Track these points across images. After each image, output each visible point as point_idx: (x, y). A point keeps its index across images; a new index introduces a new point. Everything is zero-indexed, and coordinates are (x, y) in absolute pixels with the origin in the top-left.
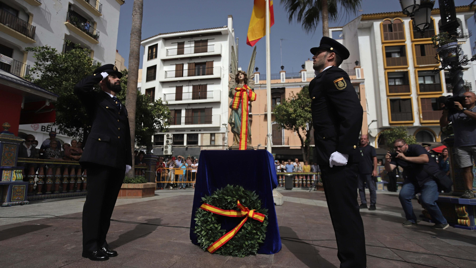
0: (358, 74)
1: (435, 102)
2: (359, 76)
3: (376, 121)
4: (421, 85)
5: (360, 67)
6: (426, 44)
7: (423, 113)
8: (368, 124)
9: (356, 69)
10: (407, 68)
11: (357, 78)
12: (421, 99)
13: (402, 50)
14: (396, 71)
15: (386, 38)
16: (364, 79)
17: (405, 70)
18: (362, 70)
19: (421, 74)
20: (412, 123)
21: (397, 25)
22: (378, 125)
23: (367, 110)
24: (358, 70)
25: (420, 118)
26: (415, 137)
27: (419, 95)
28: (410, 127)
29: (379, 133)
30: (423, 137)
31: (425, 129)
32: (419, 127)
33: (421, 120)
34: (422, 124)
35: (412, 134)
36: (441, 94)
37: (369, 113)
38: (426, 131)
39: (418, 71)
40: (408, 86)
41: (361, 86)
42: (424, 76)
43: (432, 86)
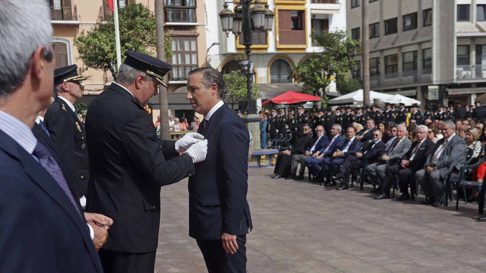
1: (296, 15)
3: (219, 44)
7: (280, 32)
12: (279, 10)
20: (266, 49)
22: (221, 49)
23: (206, 24)
25: (276, 41)
26: (269, 68)
27: (277, 4)
28: (263, 55)
29: (223, 62)
30: (279, 68)
31: (283, 57)
32: (275, 55)
33: (278, 43)
34: (278, 49)
35: (267, 64)
36: (303, 4)
37: (209, 29)
38: (283, 59)
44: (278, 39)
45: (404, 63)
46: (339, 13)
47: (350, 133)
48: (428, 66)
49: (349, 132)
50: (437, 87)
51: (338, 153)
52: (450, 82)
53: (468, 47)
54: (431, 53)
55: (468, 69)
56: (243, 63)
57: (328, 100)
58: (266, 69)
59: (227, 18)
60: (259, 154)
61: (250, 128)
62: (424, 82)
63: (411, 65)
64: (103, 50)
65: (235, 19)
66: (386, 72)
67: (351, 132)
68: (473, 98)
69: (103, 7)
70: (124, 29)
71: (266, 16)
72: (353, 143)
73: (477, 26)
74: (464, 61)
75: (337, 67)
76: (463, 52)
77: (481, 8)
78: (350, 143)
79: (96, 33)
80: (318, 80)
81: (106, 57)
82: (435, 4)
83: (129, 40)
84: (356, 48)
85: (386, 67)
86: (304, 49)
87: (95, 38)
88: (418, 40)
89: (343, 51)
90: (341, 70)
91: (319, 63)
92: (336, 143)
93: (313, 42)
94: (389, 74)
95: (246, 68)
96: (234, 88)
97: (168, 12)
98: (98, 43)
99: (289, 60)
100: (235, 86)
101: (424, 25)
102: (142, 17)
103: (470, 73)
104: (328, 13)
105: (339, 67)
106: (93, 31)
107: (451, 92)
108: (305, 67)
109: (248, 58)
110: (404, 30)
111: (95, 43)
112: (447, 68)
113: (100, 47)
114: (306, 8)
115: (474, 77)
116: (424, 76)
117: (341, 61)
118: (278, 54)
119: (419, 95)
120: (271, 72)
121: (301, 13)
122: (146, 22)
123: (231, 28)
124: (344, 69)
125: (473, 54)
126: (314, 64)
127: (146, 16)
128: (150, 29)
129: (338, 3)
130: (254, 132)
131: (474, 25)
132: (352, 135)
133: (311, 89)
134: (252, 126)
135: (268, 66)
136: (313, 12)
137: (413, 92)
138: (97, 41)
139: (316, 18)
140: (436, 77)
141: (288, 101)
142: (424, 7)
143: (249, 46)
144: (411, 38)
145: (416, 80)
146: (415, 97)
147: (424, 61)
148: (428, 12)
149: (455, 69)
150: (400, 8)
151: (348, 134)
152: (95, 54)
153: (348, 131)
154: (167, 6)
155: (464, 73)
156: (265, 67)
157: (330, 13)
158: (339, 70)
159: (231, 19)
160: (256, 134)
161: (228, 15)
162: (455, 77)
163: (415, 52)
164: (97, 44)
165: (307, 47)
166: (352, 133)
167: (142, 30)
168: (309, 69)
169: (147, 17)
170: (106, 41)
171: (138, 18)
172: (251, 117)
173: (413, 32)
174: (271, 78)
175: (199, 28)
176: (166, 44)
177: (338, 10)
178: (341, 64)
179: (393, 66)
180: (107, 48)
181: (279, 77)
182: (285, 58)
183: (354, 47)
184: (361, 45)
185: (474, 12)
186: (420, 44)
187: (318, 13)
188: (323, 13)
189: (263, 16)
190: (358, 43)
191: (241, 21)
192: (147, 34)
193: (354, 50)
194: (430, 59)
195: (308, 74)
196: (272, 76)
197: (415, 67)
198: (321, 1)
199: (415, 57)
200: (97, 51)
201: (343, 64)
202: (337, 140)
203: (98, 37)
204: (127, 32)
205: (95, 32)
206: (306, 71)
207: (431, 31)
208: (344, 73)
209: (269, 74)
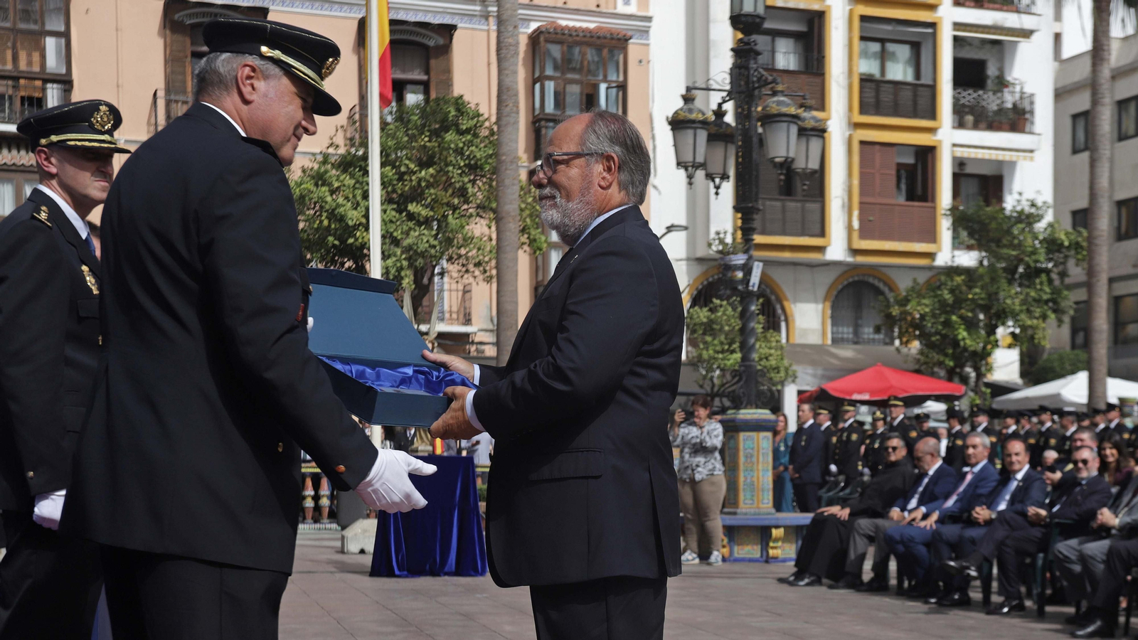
1: (910, 160)
3: (686, 228)
4: (866, 80)
7: (863, 205)
11: (620, 9)
12: (862, 143)
16: (649, 19)
17: (815, 6)
19: (872, 33)
20: (821, 249)
22: (691, 244)
25: (850, 228)
26: (828, 304)
27: (857, 126)
28: (811, 266)
29: (695, 281)
30: (858, 307)
31: (869, 275)
32: (845, 268)
33: (855, 235)
34: (855, 252)
35: (821, 292)
36: (932, 130)
37: (659, 187)
38: (871, 280)
39: (864, 19)
40: (817, 80)
41: (633, 49)
42: (882, 41)
43: (906, 95)
44: (856, 224)
46: (1032, 159)
47: (1014, 458)
49: (1010, 455)
51: (982, 513)
56: (731, 261)
57: (988, 396)
58: (820, 306)
59: (690, 133)
60: (766, 523)
61: (745, 449)
64: (342, 219)
65: (712, 138)
67: (1017, 454)
69: (357, 109)
70: (407, 166)
71: (803, 132)
72: (1021, 484)
75: (1017, 301)
78: (1013, 485)
79: (326, 172)
80: (960, 337)
81: (351, 241)
83: (416, 194)
84: (1072, 252)
86: (931, 256)
87: (323, 185)
89: (1034, 257)
90: (1028, 311)
91: (964, 288)
92: (976, 487)
93: (955, 237)
95: (740, 275)
96: (718, 348)
97: (543, 131)
98: (329, 199)
99: (885, 284)
100: (722, 343)
102: (461, 133)
104: (1000, 158)
105: (1024, 302)
106: (316, 166)
108: (924, 298)
109: (746, 248)
111: (322, 199)
113: (333, 210)
114: (940, 142)
117: (1028, 287)
118: (854, 267)
120: (832, 317)
121: (926, 155)
122: (473, 148)
123: (700, 159)
124: (1038, 312)
126: (952, 291)
127: (473, 131)
128: (482, 169)
129: (1031, 133)
130: (754, 459)
132: (1019, 462)
133: (940, 364)
134: (749, 443)
135: (825, 299)
136: (961, 153)
138: (327, 194)
139: (969, 170)
141: (872, 394)
143: (752, 213)
151: (1008, 459)
152: (317, 229)
153: (1006, 452)
154: (541, 116)
156: (816, 301)
157: (1007, 158)
158: (1021, 311)
159: (702, 135)
160: (760, 467)
161: (693, 122)
164: (326, 202)
165: (940, 249)
166: (1019, 458)
167: (459, 171)
168: (937, 305)
169: (476, 135)
170: (354, 196)
171: (450, 136)
172: (749, 417)
174: (833, 333)
176: (527, 212)
177: (1032, 151)
178: (1027, 294)
180: (353, 216)
181: (856, 332)
182: (875, 277)
183: (1068, 248)
184: (1085, 244)
187: (973, 156)
188: (987, 157)
189: (794, 130)
190: (1080, 239)
191: (733, 142)
192: (473, 182)
193: (1066, 257)
195: (933, 321)
196: (835, 329)
198: (983, 125)
200: (326, 223)
201: (1033, 294)
202: (979, 478)
203: (330, 185)
204: (414, 173)
205: (323, 169)
206: (927, 310)
208: (1035, 321)
209: (829, 322)
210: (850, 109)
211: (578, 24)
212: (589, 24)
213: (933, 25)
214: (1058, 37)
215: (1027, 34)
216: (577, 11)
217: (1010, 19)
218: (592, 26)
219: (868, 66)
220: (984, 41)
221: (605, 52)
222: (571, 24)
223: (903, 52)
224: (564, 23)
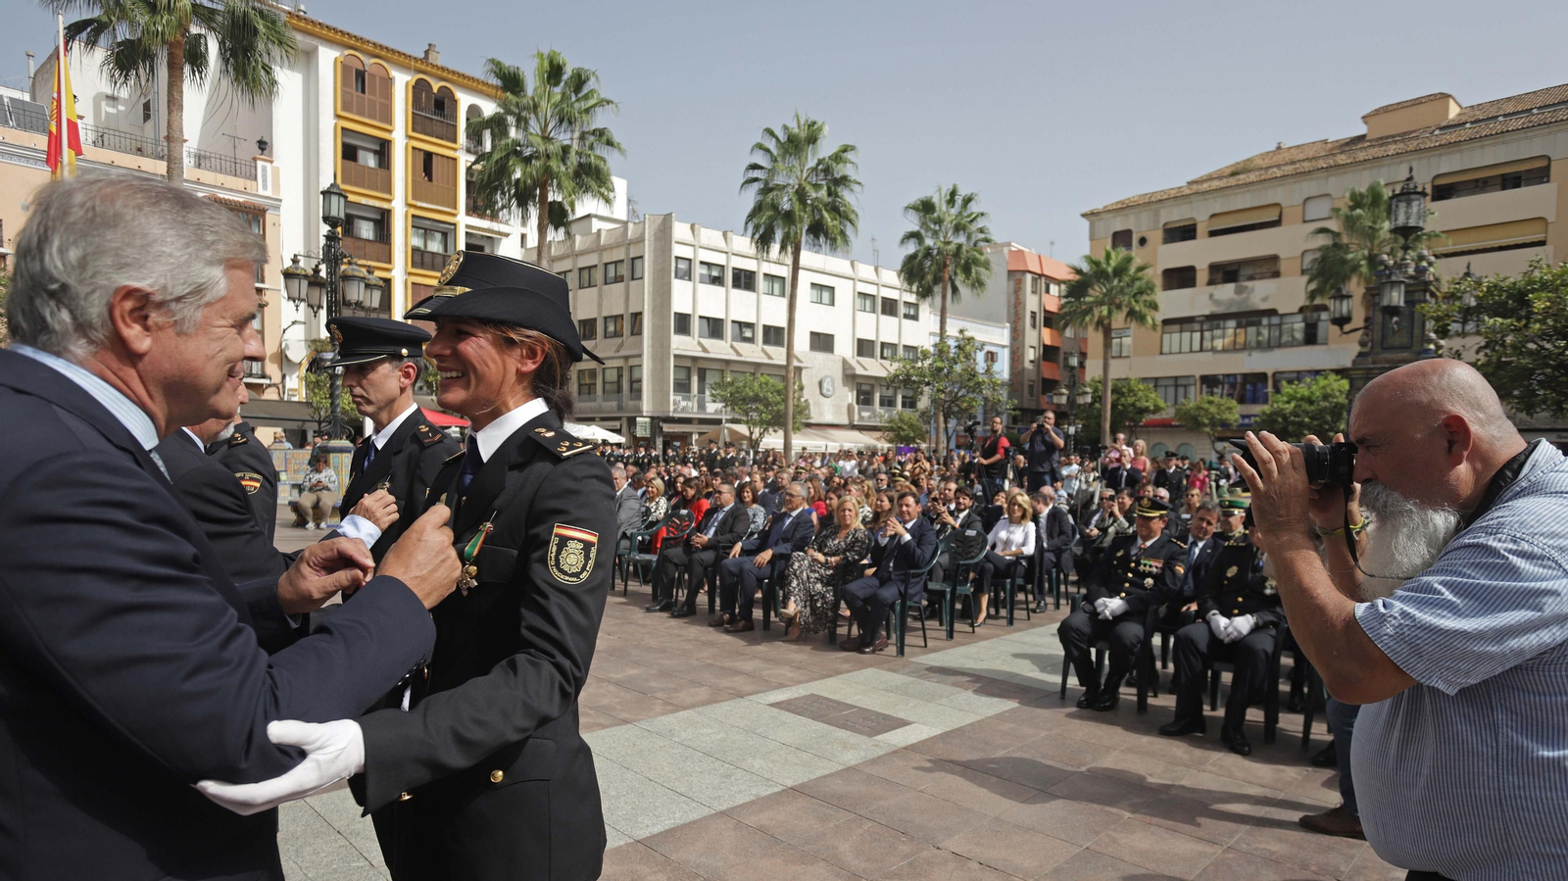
0: (265, 180)
2: (265, 187)
3: (304, 323)
4: (415, 250)
5: (271, 162)
6: (437, 154)
8: (284, 326)
9: (260, 163)
10: (390, 201)
11: (261, 192)
12: (413, 283)
13: (383, 150)
14: (364, 201)
15: (346, 106)
16: (280, 201)
17: (385, 205)
18: (276, 171)
19: (419, 225)
21: (378, 78)
22: (308, 331)
23: (282, 288)
24: (264, 169)
27: (410, 274)
29: (310, 353)
39: (413, 216)
40: (387, 247)
41: (269, 217)
42: (425, 229)
43: (439, 260)
45: (604, 383)
48: (636, 392)
50: (648, 420)
52: (665, 415)
53: (689, 369)
54: (641, 373)
55: (688, 399)
62: (631, 412)
63: (615, 387)
66: (580, 394)
68: (695, 437)
73: (699, 343)
74: (682, 387)
76: (682, 375)
77: (705, 321)
82: (646, 307)
85: (580, 385)
88: (623, 353)
94: (584, 397)
101: (632, 334)
103: (690, 404)
107: (667, 428)
110: (605, 337)
112: (661, 395)
115: (695, 410)
116: (631, 403)
119: (625, 429)
125: (695, 379)
131: (696, 342)
137: (617, 424)
140: (647, 405)
142: (633, 309)
144: (615, 349)
145: (620, 408)
146: (618, 431)
147: (632, 382)
148: (637, 317)
149: (672, 398)
150: (600, 305)
155: (683, 404)
162: (672, 408)
163: (620, 369)
173: (618, 341)
175: (267, 292)
179: (589, 385)
185: (695, 325)
186: (626, 358)
194: (640, 381)
197: (619, 390)
199: (620, 376)
207: (640, 344)
210: (406, 264)
211: (231, 198)
212: (240, 199)
213: (455, 225)
214: (523, 237)
215: (507, 235)
216: (231, 190)
217: (495, 226)
218: (241, 200)
219: (417, 242)
220: (483, 236)
221: (250, 216)
222: (227, 197)
223: (438, 236)
224: (221, 196)
